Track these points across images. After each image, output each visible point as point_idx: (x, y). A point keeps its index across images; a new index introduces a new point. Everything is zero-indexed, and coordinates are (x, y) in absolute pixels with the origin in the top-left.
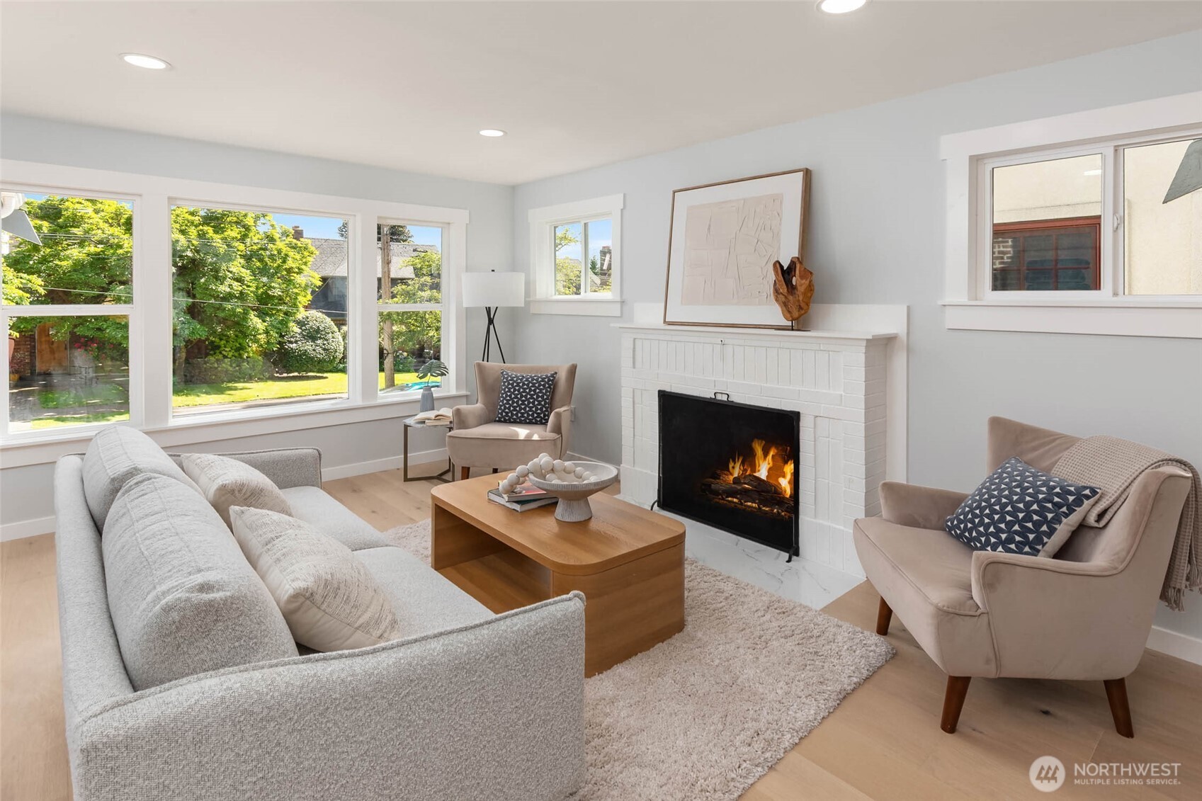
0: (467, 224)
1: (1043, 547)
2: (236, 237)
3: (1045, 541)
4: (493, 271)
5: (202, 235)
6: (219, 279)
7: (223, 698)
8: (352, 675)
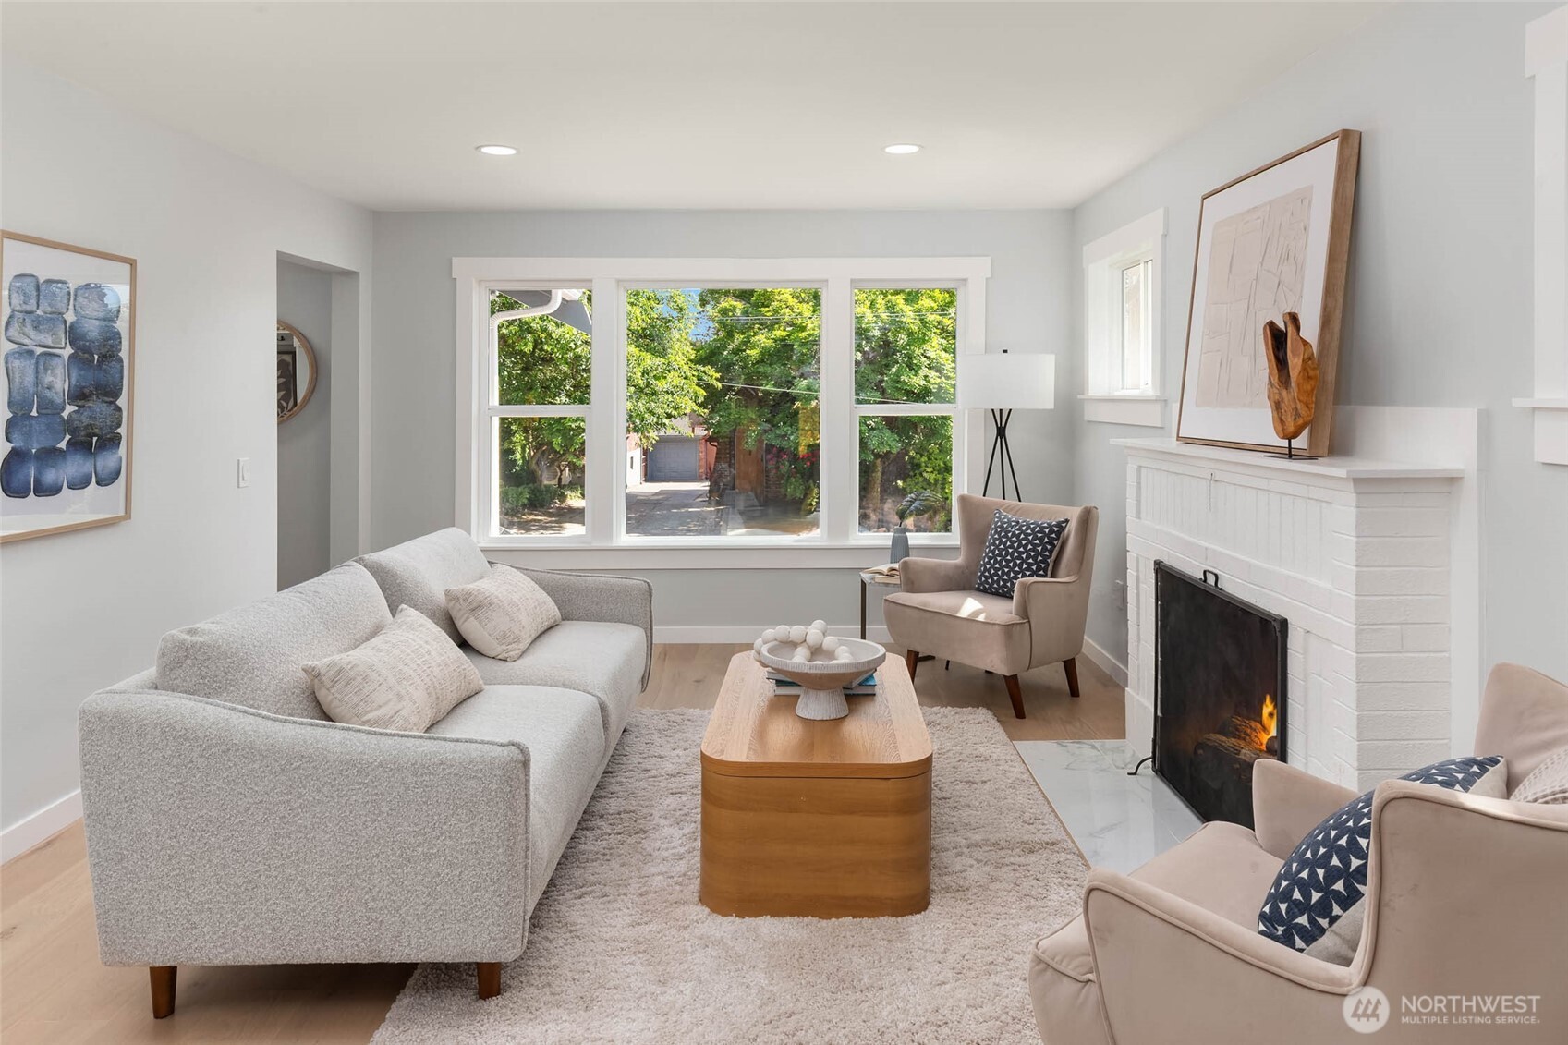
0: (987, 279)
1: (1331, 924)
2: (932, 308)
3: (1334, 913)
4: (1005, 351)
5: (891, 307)
6: (912, 367)
7: (159, 710)
8: (255, 731)
